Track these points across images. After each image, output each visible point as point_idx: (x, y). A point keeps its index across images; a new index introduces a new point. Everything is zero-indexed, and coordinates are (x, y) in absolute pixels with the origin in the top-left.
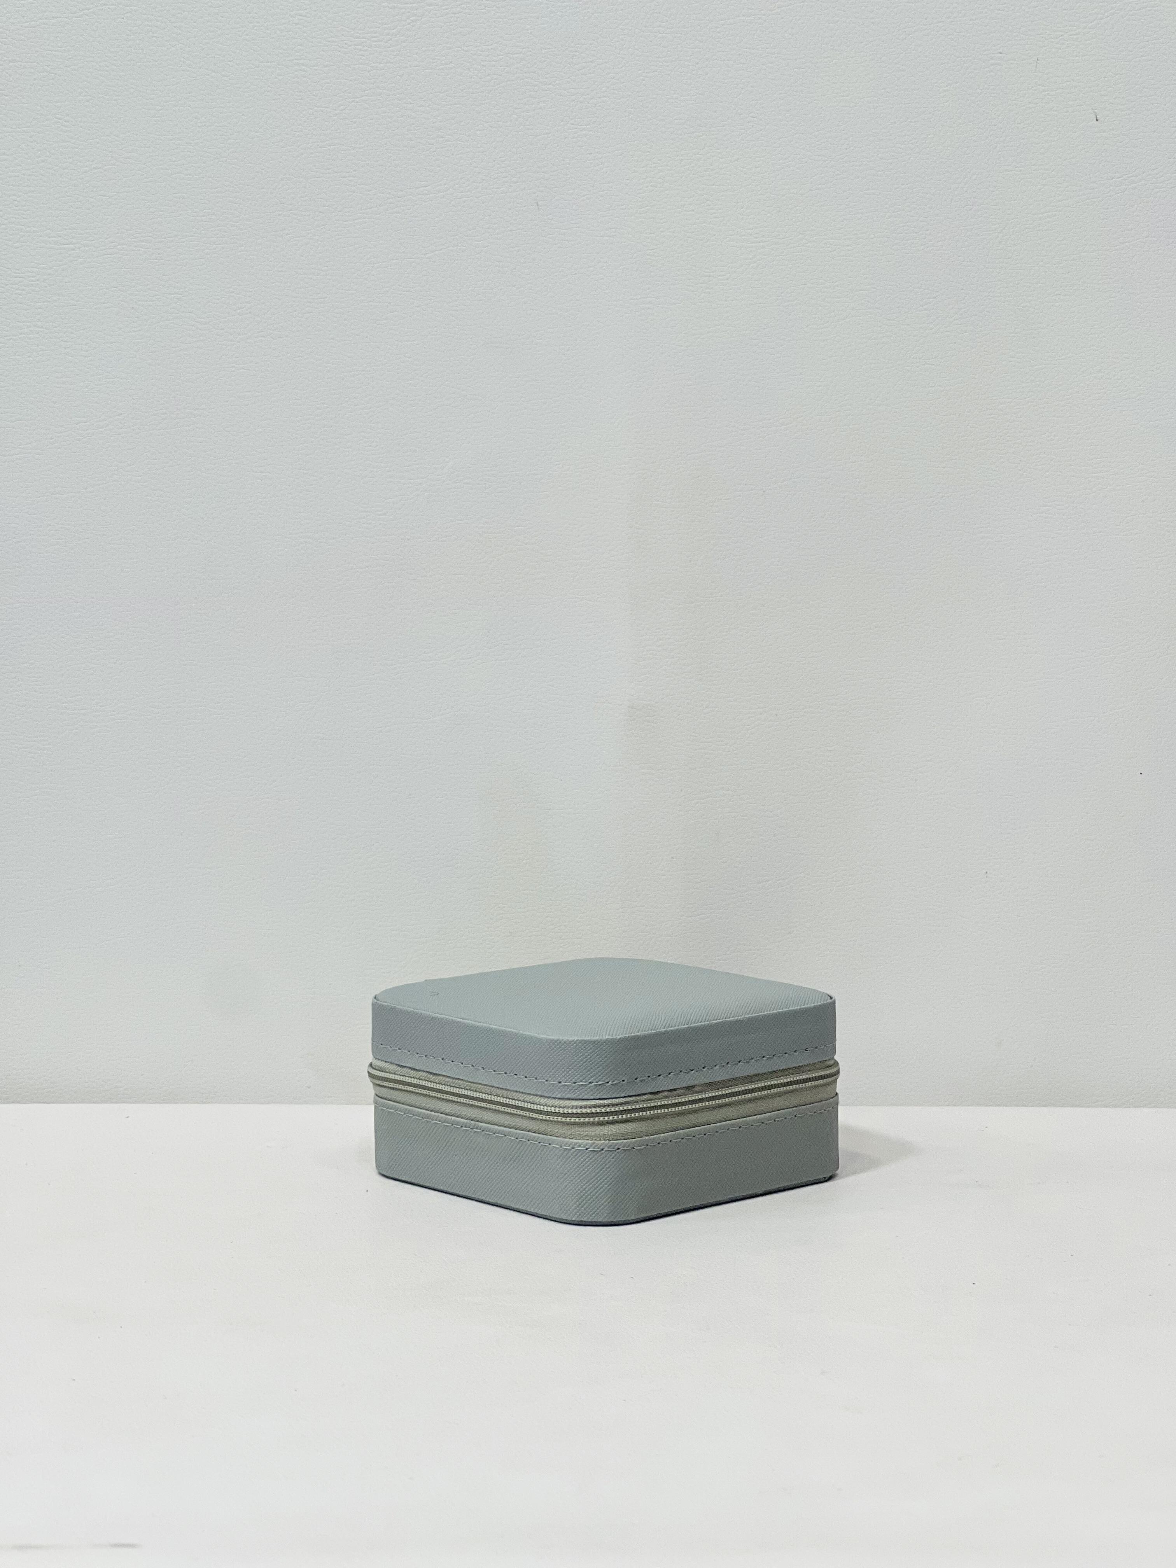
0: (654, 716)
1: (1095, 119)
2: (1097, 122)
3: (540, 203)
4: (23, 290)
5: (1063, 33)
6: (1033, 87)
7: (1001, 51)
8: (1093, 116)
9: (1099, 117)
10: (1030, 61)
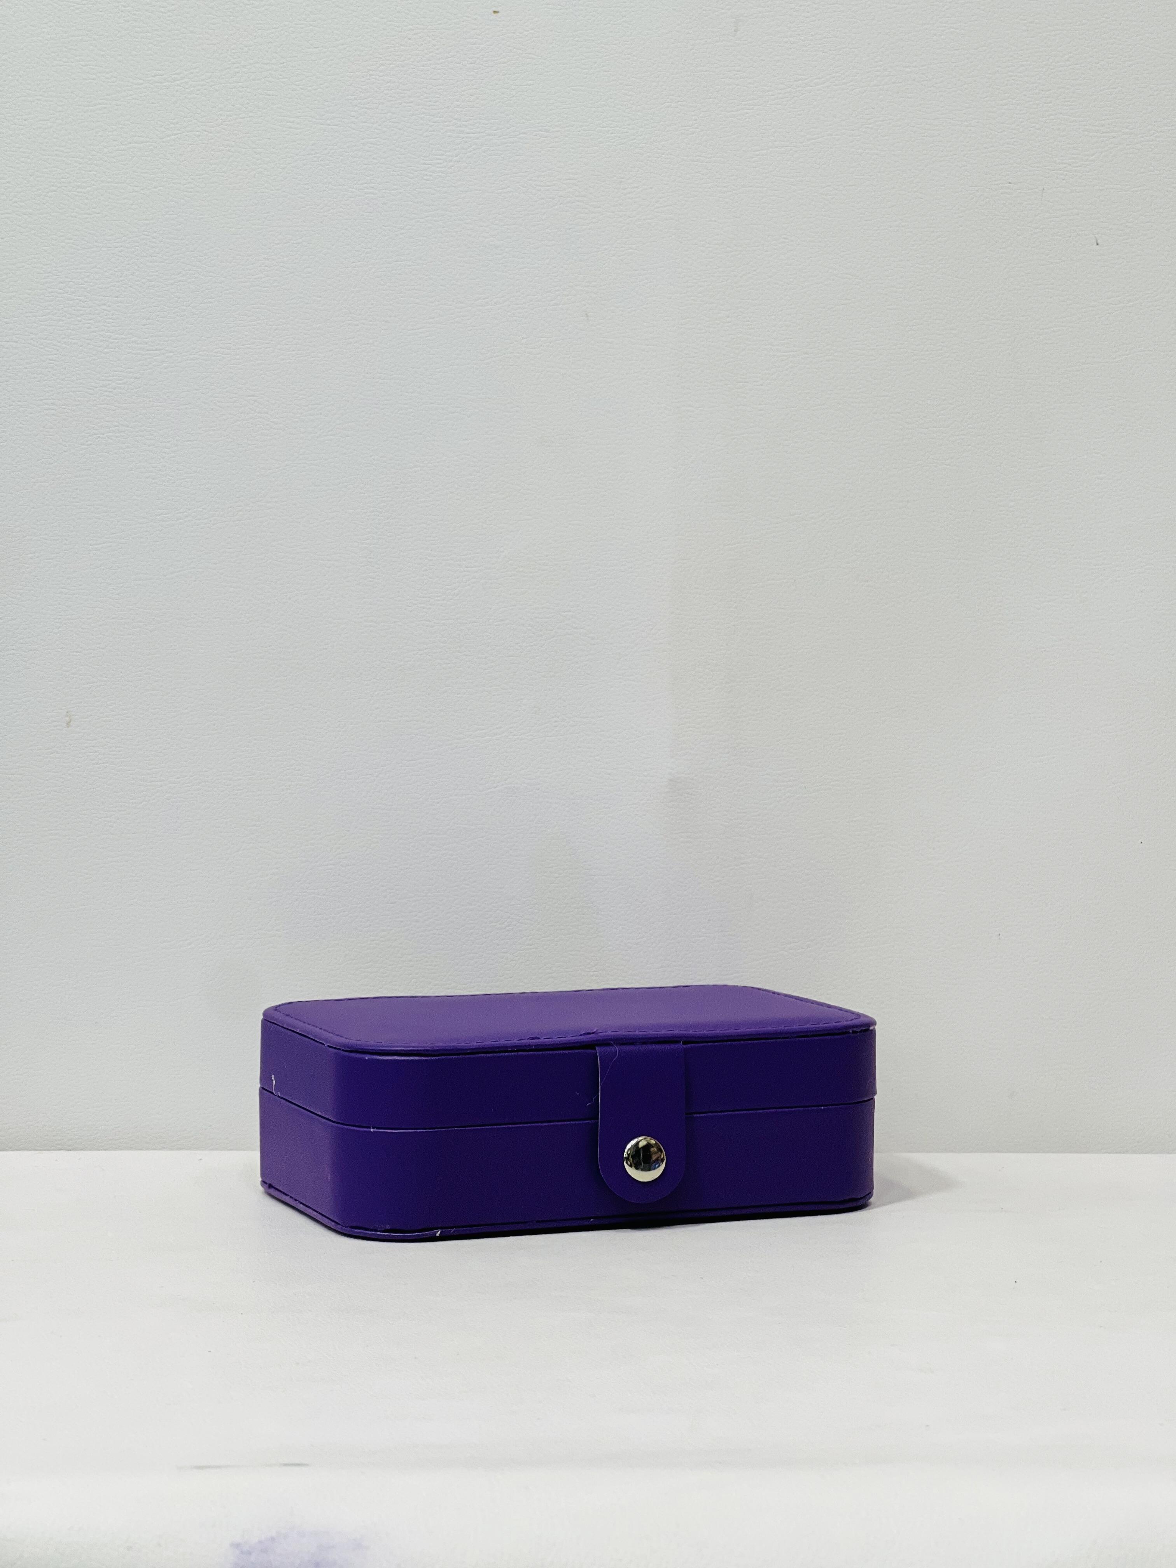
0: (693, 788)
1: (1096, 243)
2: (1098, 246)
3: (588, 314)
5: (1066, 165)
6: (1039, 214)
7: (1010, 181)
8: (1094, 241)
9: (1099, 242)
10: (1037, 190)
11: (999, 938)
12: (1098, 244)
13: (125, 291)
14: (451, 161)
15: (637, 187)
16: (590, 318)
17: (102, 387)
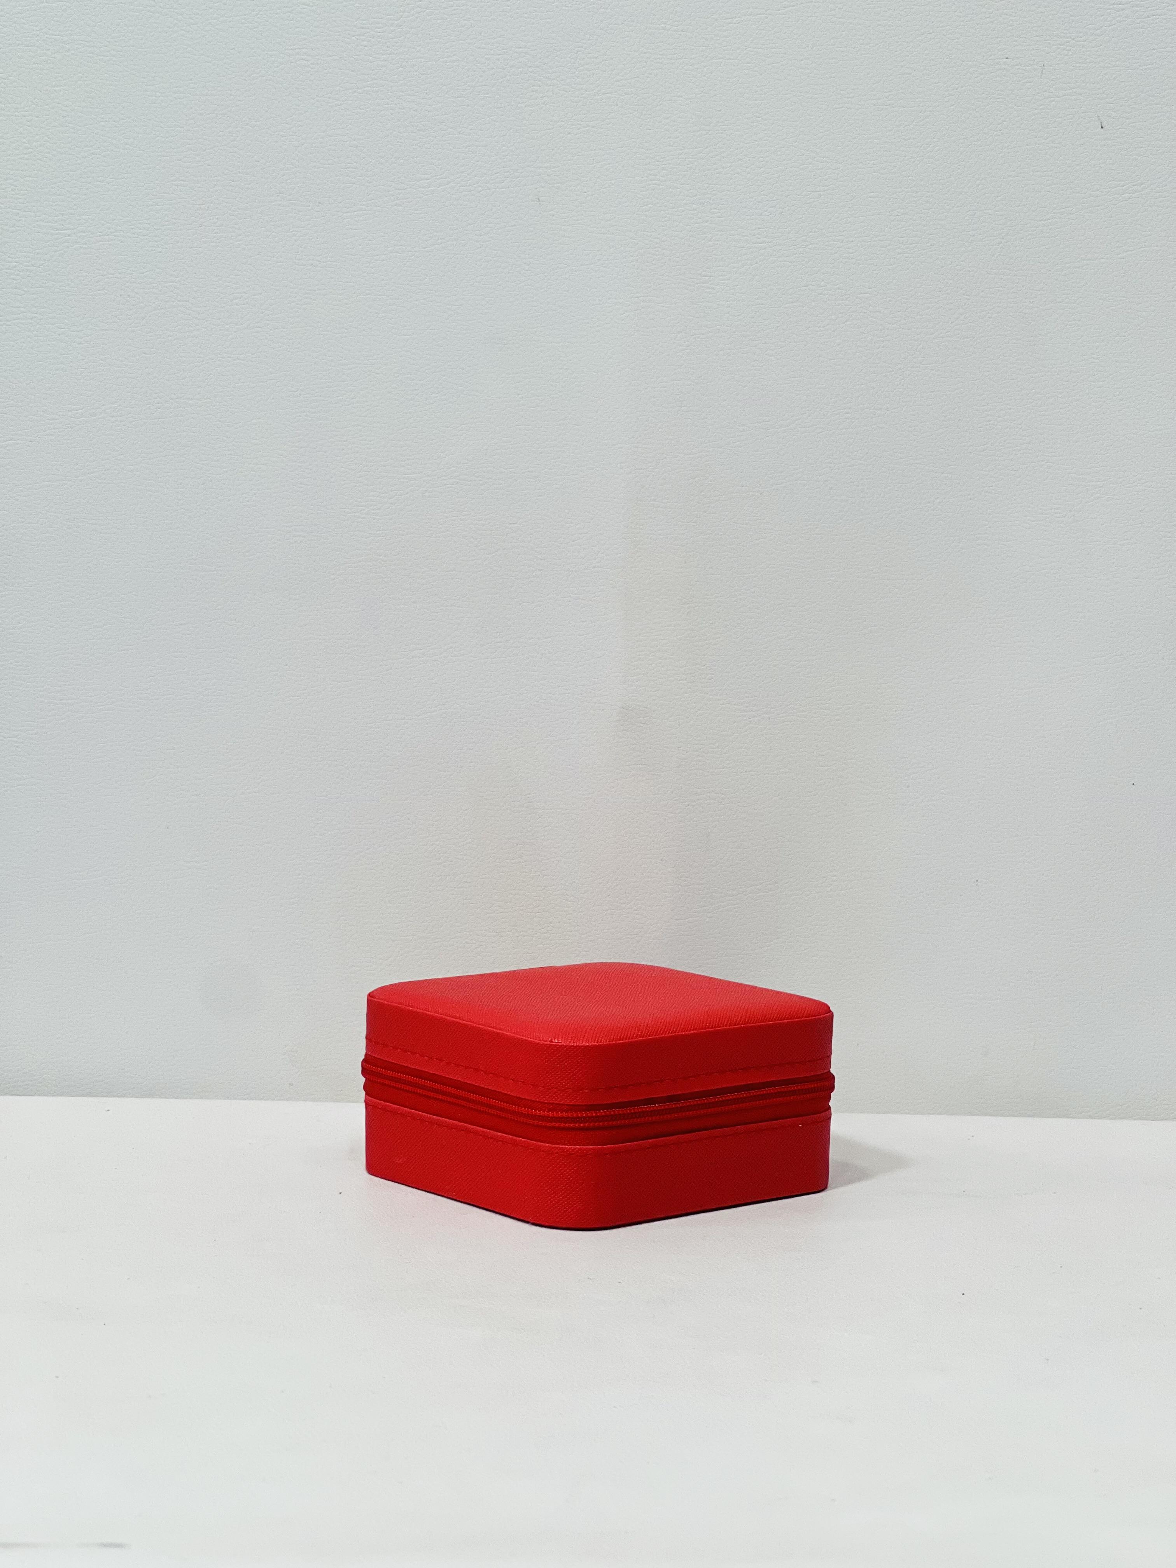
0: (646, 717)
1: (1100, 127)
2: (1102, 130)
3: (541, 198)
4: (18, 275)
5: (1070, 40)
6: (1038, 93)
7: (1007, 56)
8: (1098, 124)
9: (1104, 124)
10: (1036, 67)
11: (977, 885)
12: (1102, 128)
13: (33, 164)
14: (392, 25)
15: (596, 58)
16: (542, 203)
17: (8, 269)
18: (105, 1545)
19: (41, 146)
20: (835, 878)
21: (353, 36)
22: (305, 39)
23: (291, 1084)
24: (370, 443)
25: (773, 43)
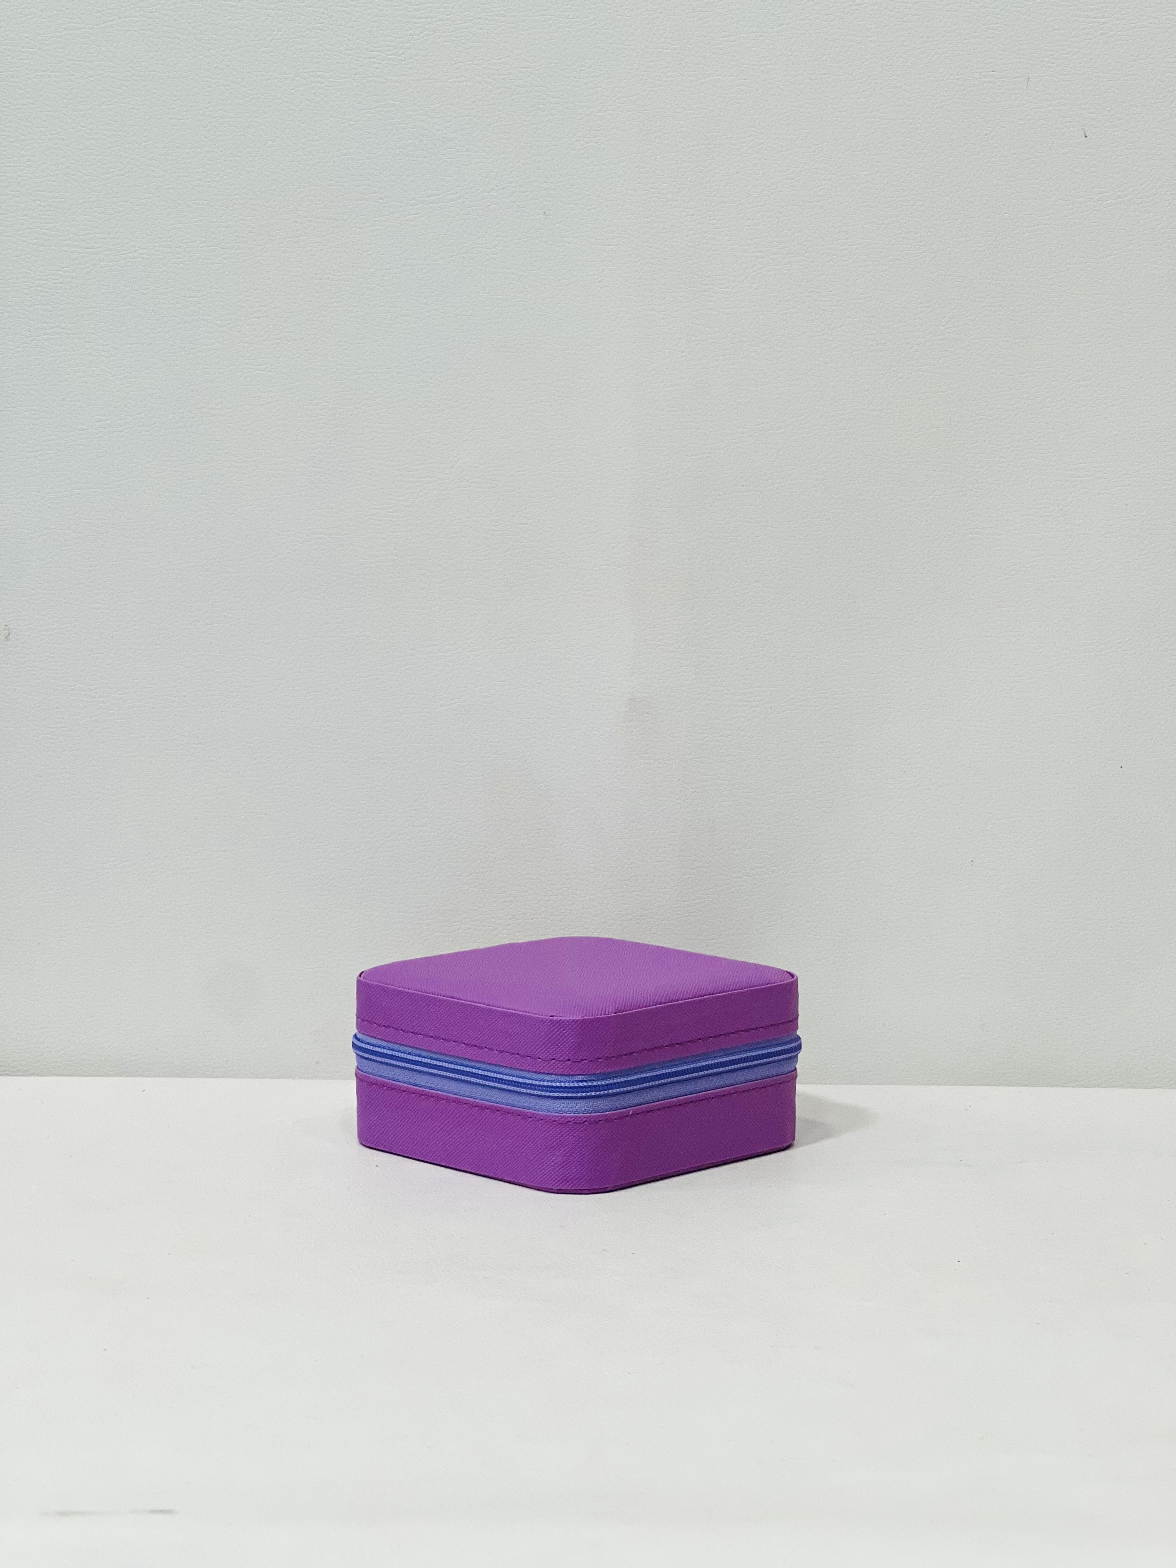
0: (653, 708)
1: (1084, 136)
2: (1086, 139)
3: (548, 212)
5: (1053, 53)
6: (1024, 105)
7: (993, 69)
8: (1082, 133)
9: (1087, 134)
10: (1021, 79)
12: (1086, 137)
14: (401, 48)
16: (548, 216)
18: (153, 1511)
19: (67, 168)
20: (835, 860)
21: (365, 59)
22: (318, 62)
23: (317, 1063)
24: (385, 448)
25: (768, 60)
